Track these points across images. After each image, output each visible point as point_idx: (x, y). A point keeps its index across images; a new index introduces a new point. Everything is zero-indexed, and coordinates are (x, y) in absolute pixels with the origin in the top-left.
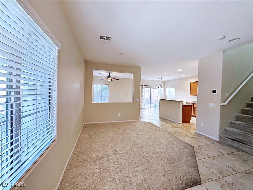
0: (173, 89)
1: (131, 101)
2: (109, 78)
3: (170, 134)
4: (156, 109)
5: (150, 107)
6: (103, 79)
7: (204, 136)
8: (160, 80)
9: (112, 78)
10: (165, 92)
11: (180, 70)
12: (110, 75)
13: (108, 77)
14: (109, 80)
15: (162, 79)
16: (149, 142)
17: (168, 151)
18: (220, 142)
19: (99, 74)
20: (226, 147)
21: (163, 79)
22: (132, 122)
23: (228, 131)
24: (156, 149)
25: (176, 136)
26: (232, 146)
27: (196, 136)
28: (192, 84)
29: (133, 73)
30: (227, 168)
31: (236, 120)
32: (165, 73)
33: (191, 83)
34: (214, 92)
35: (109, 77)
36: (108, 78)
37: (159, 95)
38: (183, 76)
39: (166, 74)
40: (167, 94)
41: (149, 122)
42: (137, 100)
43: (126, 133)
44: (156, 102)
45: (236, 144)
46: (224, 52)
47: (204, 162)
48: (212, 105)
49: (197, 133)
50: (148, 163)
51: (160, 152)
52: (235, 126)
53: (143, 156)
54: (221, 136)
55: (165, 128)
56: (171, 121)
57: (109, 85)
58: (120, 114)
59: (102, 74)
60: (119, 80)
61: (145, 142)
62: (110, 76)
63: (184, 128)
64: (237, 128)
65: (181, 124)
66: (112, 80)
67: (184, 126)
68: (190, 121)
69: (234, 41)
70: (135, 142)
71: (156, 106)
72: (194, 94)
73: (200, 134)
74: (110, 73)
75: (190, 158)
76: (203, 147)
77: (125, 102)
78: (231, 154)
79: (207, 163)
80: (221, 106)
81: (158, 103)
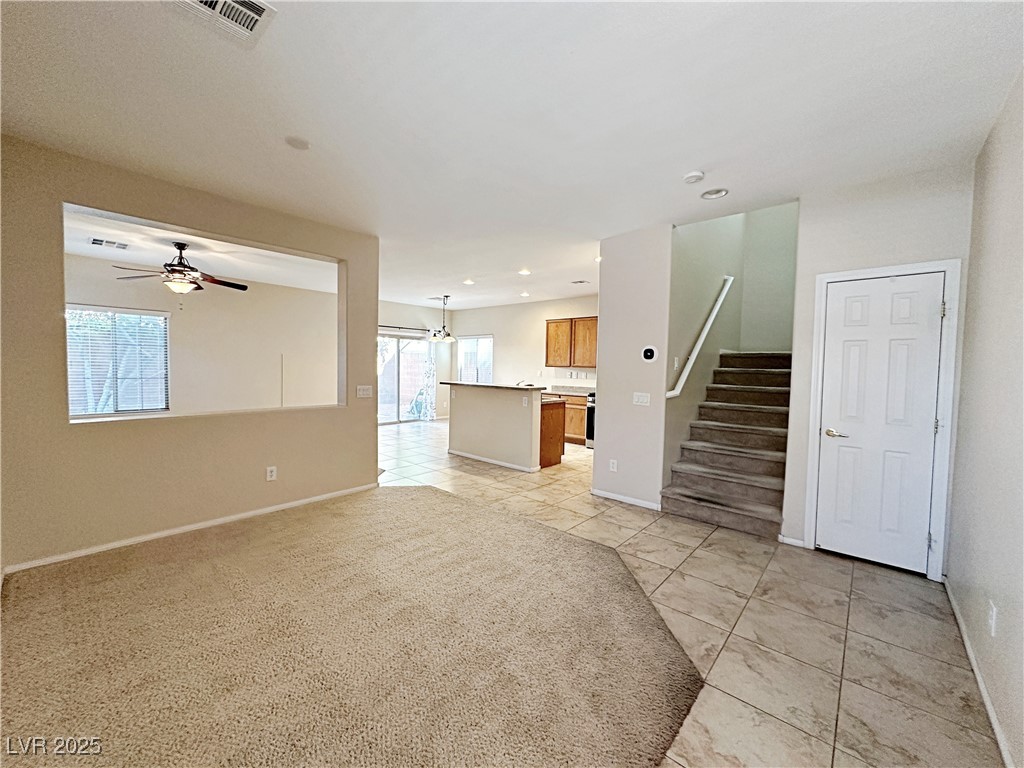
0: (486, 345)
1: (332, 400)
2: (177, 275)
3: (525, 522)
4: (422, 424)
5: (396, 420)
6: (136, 274)
7: (621, 502)
8: (439, 304)
9: (196, 275)
10: (453, 355)
11: (525, 272)
12: (181, 258)
13: (171, 269)
14: (180, 286)
15: (449, 300)
16: (466, 579)
17: (555, 595)
18: (665, 513)
19: (95, 242)
20: (686, 526)
21: (451, 304)
22: (345, 498)
23: (679, 476)
24: (511, 602)
25: (547, 524)
26: (694, 519)
27: (603, 509)
28: (552, 327)
29: (340, 261)
30: (723, 594)
31: (690, 440)
32: (466, 279)
33: (548, 323)
34: (649, 354)
35: (179, 267)
36: (174, 271)
37: (434, 367)
38: (525, 294)
39: (469, 282)
40: (461, 361)
41: (425, 487)
42: (363, 391)
43: (342, 563)
44: (421, 394)
45: (704, 512)
46: (674, 226)
47: (668, 597)
48: (642, 398)
49: (599, 497)
50: (510, 680)
51: (531, 608)
52: (693, 456)
53: (473, 659)
54: (669, 493)
55: (497, 500)
56: (501, 467)
57: (168, 315)
58: (274, 468)
59: (124, 246)
60: (244, 288)
61: (449, 584)
62: (180, 264)
63: (553, 486)
64: (696, 462)
65: (539, 474)
66: (199, 288)
67: (551, 481)
68: (562, 457)
69: (714, 196)
70: (406, 601)
71: (420, 412)
72: (558, 364)
73: (606, 499)
74: (181, 246)
75: (628, 597)
76: (637, 543)
77: (276, 405)
78: (707, 544)
79: (675, 595)
80: (668, 400)
81: (428, 401)
